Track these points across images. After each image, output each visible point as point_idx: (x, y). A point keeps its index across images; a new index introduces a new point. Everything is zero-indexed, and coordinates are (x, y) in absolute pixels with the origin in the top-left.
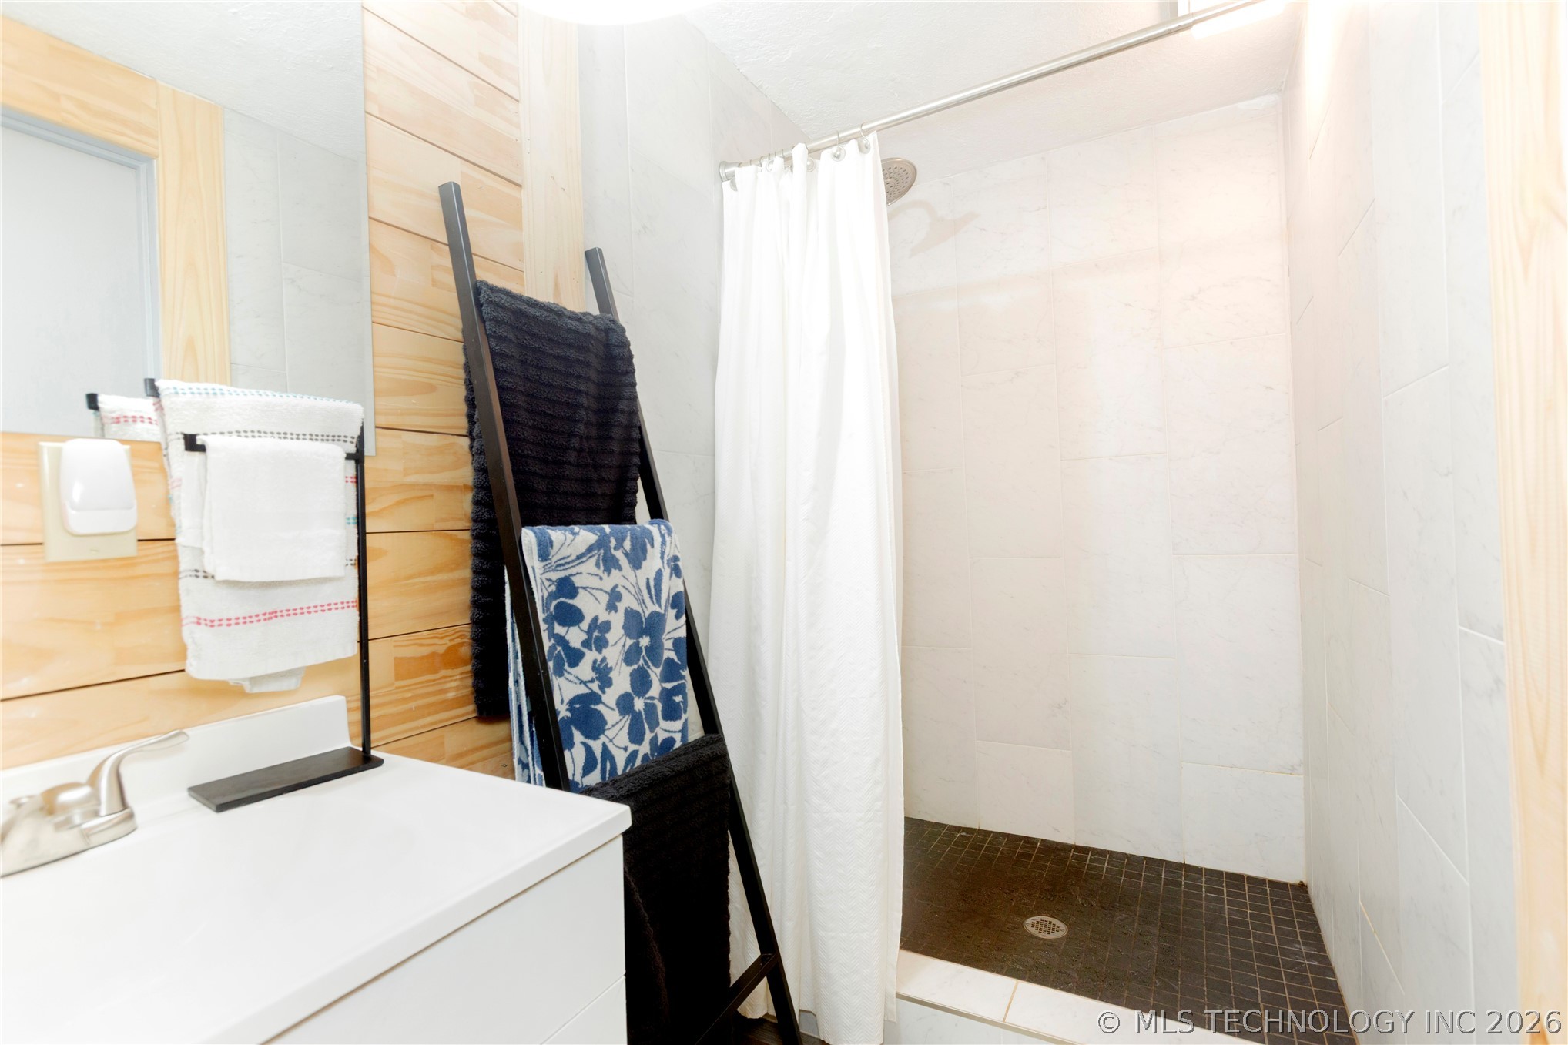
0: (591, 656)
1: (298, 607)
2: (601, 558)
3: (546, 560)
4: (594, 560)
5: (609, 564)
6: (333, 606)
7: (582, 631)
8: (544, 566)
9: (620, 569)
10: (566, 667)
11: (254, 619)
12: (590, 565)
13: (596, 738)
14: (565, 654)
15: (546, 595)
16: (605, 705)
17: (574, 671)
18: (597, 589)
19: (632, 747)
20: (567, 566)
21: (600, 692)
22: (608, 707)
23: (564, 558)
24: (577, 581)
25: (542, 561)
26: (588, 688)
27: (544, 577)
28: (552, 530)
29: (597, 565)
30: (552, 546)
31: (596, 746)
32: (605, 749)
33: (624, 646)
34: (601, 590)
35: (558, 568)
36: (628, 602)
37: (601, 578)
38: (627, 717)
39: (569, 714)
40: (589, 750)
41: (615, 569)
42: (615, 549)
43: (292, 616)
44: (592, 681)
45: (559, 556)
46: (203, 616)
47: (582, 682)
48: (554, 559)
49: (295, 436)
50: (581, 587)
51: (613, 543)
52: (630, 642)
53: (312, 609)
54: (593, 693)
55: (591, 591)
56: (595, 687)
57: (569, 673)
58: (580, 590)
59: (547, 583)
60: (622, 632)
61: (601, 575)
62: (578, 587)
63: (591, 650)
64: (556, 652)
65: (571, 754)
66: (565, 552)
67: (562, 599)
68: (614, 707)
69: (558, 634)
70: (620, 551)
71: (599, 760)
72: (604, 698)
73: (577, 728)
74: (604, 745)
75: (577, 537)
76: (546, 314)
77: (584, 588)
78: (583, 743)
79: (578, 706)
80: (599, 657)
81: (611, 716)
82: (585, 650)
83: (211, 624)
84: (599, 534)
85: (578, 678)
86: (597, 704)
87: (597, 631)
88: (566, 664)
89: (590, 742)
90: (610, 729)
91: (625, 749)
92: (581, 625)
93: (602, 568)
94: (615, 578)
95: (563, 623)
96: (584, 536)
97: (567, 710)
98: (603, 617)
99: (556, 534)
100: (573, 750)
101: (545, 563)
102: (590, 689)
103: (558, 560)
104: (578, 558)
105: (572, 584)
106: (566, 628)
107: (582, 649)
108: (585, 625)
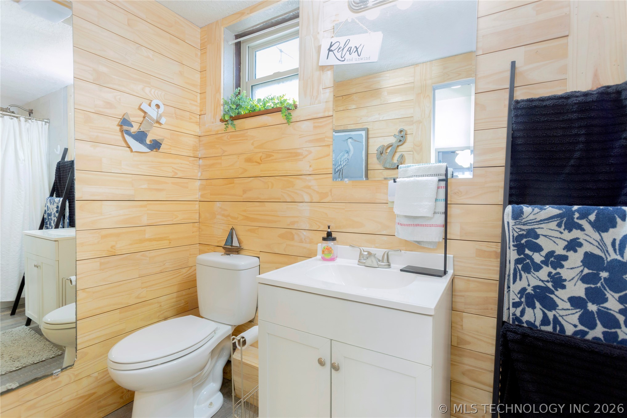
0: (546, 270)
1: (425, 224)
2: (564, 222)
3: (516, 220)
4: (556, 223)
5: (571, 226)
6: (433, 225)
7: (541, 256)
8: (515, 222)
9: (583, 230)
10: (532, 270)
11: (411, 225)
12: (553, 225)
13: (550, 310)
14: (532, 264)
15: (516, 234)
16: (556, 296)
17: (536, 273)
18: (557, 238)
19: (580, 327)
20: (532, 224)
21: (553, 289)
22: (559, 298)
23: (531, 220)
24: (539, 231)
25: (514, 220)
26: (544, 284)
27: (514, 227)
28: (526, 206)
29: (559, 225)
30: (523, 214)
31: (550, 315)
32: (555, 317)
33: (582, 271)
34: (560, 238)
35: (528, 224)
36: (587, 248)
37: (561, 233)
38: (578, 310)
39: (533, 292)
40: (545, 315)
41: (576, 229)
42: (577, 218)
43: (421, 227)
44: (548, 281)
45: (528, 219)
46: (400, 223)
47: (540, 280)
48: (524, 220)
50: (542, 235)
51: (577, 215)
52: (586, 271)
53: (428, 225)
54: (547, 288)
55: (550, 238)
56: (550, 285)
57: (533, 273)
58: (541, 236)
59: (517, 230)
60: (581, 264)
61: (562, 231)
62: (539, 235)
63: (548, 266)
64: (526, 262)
65: (534, 311)
66: (531, 217)
67: (530, 239)
68: (567, 301)
69: (527, 254)
70: (585, 220)
71: (552, 322)
72: (556, 293)
73: (538, 301)
74: (554, 316)
75: (543, 211)
76: (556, 101)
77: (544, 235)
78: (541, 309)
79: (538, 291)
80: (554, 272)
81: (563, 305)
82: (543, 266)
83: (401, 225)
84: (564, 210)
85: (538, 277)
86: (551, 294)
87: (553, 258)
88: (532, 269)
89: (546, 311)
90: (560, 310)
91: (575, 326)
92: (541, 253)
93: (563, 227)
94: (576, 234)
95: (530, 250)
96: (551, 210)
97: (532, 290)
98: (560, 250)
99: (527, 209)
100: (535, 310)
101: (515, 221)
102: (546, 285)
103: (527, 221)
104: (541, 221)
105: (536, 233)
106: (532, 253)
107: (541, 264)
108: (544, 253)
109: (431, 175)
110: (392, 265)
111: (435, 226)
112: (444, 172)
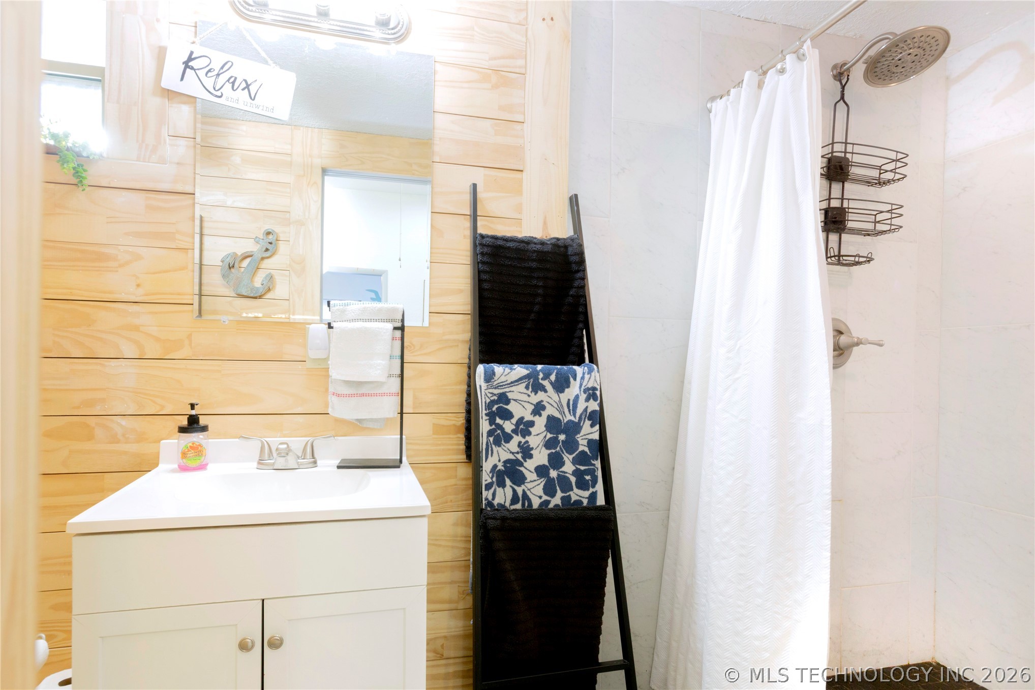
0: (517, 439)
1: (373, 393)
2: (531, 384)
3: (488, 382)
4: (524, 385)
5: (537, 388)
6: (386, 394)
7: (512, 424)
8: (487, 386)
9: (546, 391)
10: (503, 442)
11: (353, 396)
12: (522, 387)
13: (519, 486)
14: (502, 435)
15: (488, 401)
16: (526, 468)
17: (507, 445)
18: (525, 401)
19: (545, 498)
20: (504, 387)
21: (522, 461)
22: (527, 470)
23: (502, 382)
24: (510, 396)
25: (486, 383)
26: (515, 456)
27: (487, 391)
28: (496, 366)
29: (527, 388)
30: (495, 375)
31: (519, 490)
32: (524, 492)
33: (545, 437)
34: (528, 402)
35: (499, 388)
36: (550, 411)
37: (529, 396)
38: (543, 479)
39: (503, 468)
40: (514, 491)
41: (541, 391)
42: (542, 379)
43: (367, 397)
44: (518, 453)
45: (499, 381)
46: (335, 392)
47: (511, 452)
48: (495, 383)
49: (375, 320)
50: (513, 399)
51: (541, 376)
52: (549, 436)
53: (378, 395)
54: (517, 460)
55: (520, 402)
56: (519, 456)
57: (504, 446)
58: (511, 401)
59: (489, 395)
60: (545, 429)
61: (530, 394)
62: (510, 399)
63: (518, 435)
64: (497, 433)
65: (504, 490)
66: (503, 379)
67: (501, 405)
68: (534, 471)
69: (498, 424)
70: (547, 380)
71: (521, 499)
72: (525, 464)
73: (508, 478)
74: (524, 490)
75: (513, 371)
76: (518, 244)
77: (514, 400)
78: (511, 486)
79: (508, 465)
80: (523, 441)
81: (531, 476)
82: (513, 435)
83: (338, 395)
84: (531, 370)
85: (508, 449)
86: (521, 467)
87: (522, 425)
88: (503, 441)
89: (516, 487)
90: (529, 482)
91: (540, 497)
92: (511, 420)
93: (530, 389)
94: (541, 396)
95: (501, 418)
96: (520, 370)
97: (502, 466)
98: (528, 417)
99: (498, 369)
100: (505, 489)
101: (488, 384)
102: (516, 457)
103: (499, 383)
104: (512, 383)
105: (507, 397)
106: (503, 421)
107: (512, 434)
108: (514, 421)
109: (383, 321)
110: (319, 462)
111: (388, 394)
112: (401, 318)
